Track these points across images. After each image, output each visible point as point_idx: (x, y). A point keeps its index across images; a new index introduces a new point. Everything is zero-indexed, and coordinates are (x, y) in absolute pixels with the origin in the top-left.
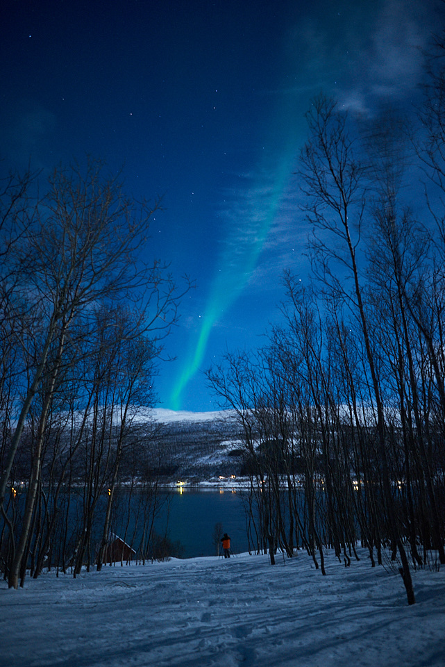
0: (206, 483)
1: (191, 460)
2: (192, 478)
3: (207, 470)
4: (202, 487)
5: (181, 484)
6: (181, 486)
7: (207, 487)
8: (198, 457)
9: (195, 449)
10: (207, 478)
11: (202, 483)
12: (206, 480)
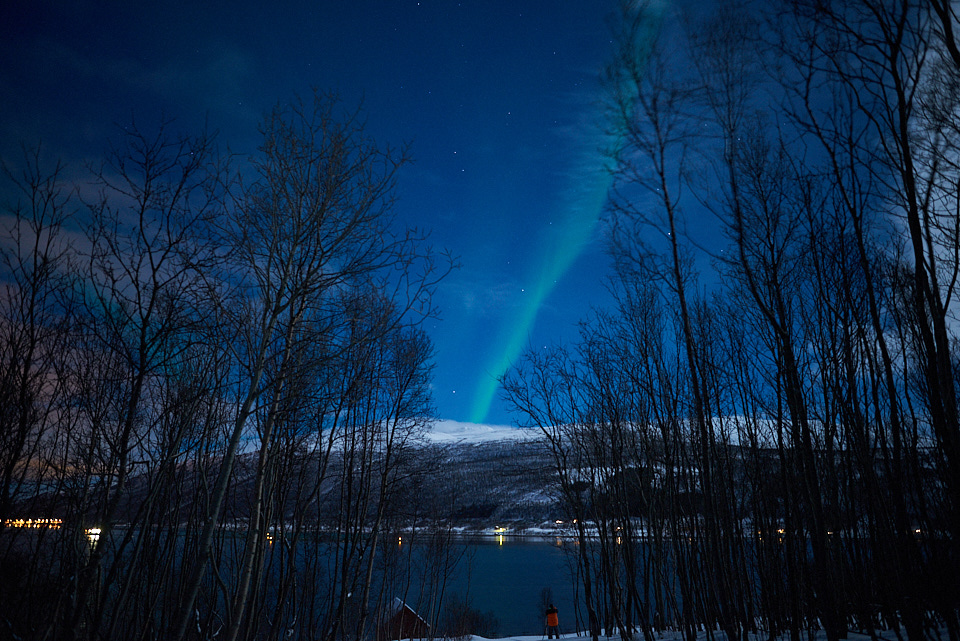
0: (537, 530)
1: (515, 495)
2: (516, 523)
3: (538, 511)
4: (530, 535)
5: (501, 530)
6: (500, 534)
7: (538, 535)
8: (524, 491)
9: (520, 481)
10: (538, 522)
11: (531, 529)
12: (537, 526)
